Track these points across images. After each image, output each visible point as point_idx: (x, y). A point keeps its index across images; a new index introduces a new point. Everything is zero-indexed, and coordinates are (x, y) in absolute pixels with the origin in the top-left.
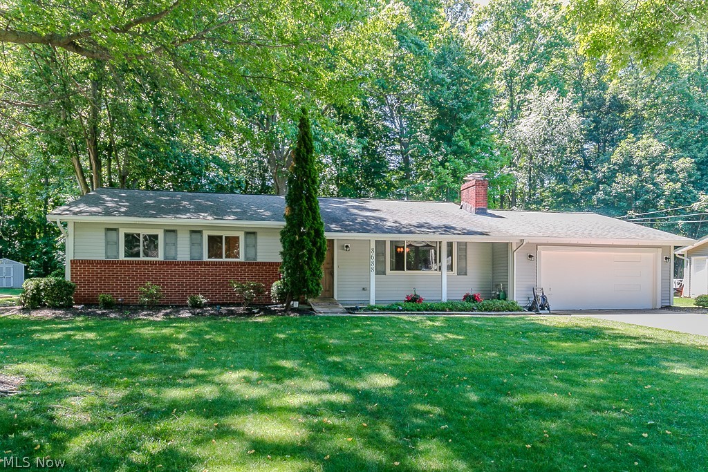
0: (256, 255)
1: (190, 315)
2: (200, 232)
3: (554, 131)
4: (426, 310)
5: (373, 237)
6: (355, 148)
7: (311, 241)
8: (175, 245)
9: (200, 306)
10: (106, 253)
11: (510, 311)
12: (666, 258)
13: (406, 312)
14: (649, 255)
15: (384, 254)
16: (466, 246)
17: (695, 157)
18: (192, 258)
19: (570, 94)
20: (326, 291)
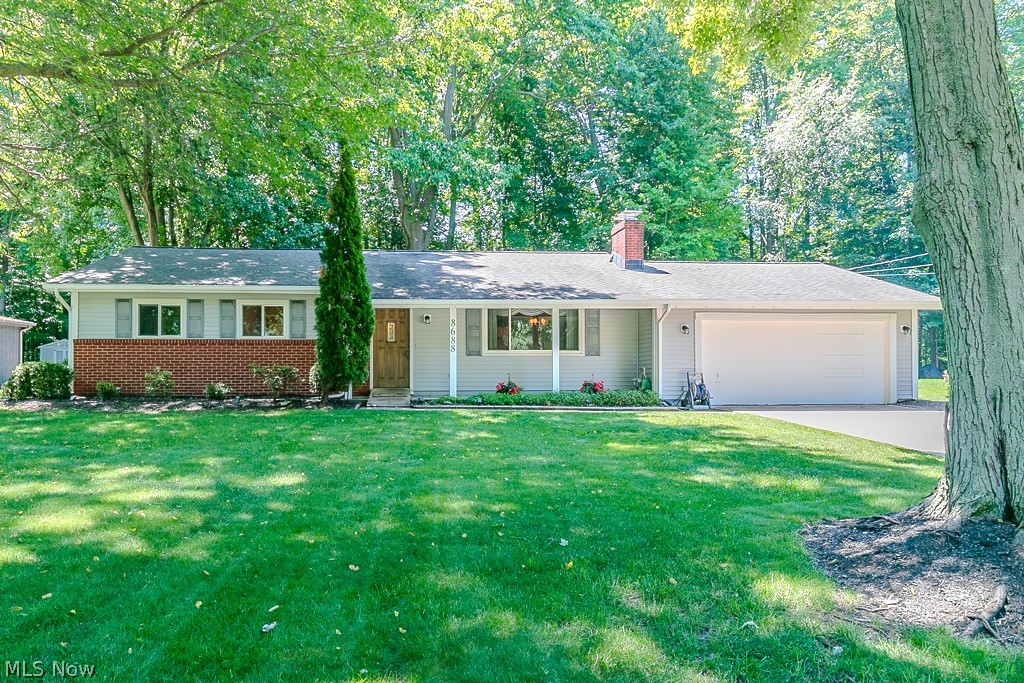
0: (305, 331)
1: (200, 408)
2: (232, 302)
3: (827, 138)
4: (518, 404)
5: (455, 305)
7: (348, 311)
8: (201, 318)
9: (220, 397)
10: (117, 330)
11: (643, 405)
12: (905, 328)
13: (488, 406)
14: (877, 324)
15: (479, 328)
16: (599, 314)
18: (222, 335)
19: (852, 80)
20: (399, 378)
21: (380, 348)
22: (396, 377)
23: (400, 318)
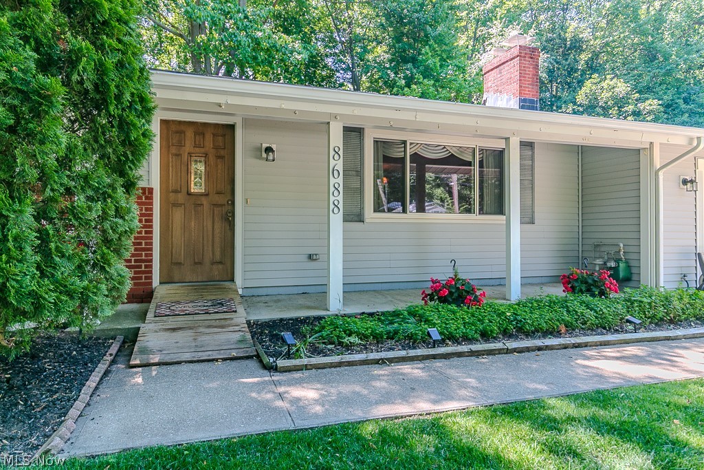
6: (299, 53)
17: (662, 99)
20: (213, 263)
21: (176, 205)
22: (207, 261)
23: (216, 148)
